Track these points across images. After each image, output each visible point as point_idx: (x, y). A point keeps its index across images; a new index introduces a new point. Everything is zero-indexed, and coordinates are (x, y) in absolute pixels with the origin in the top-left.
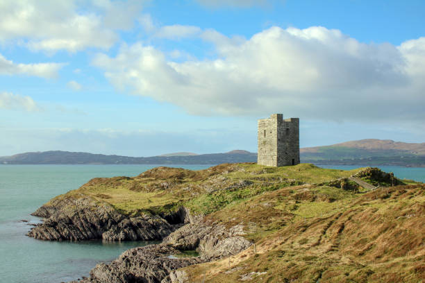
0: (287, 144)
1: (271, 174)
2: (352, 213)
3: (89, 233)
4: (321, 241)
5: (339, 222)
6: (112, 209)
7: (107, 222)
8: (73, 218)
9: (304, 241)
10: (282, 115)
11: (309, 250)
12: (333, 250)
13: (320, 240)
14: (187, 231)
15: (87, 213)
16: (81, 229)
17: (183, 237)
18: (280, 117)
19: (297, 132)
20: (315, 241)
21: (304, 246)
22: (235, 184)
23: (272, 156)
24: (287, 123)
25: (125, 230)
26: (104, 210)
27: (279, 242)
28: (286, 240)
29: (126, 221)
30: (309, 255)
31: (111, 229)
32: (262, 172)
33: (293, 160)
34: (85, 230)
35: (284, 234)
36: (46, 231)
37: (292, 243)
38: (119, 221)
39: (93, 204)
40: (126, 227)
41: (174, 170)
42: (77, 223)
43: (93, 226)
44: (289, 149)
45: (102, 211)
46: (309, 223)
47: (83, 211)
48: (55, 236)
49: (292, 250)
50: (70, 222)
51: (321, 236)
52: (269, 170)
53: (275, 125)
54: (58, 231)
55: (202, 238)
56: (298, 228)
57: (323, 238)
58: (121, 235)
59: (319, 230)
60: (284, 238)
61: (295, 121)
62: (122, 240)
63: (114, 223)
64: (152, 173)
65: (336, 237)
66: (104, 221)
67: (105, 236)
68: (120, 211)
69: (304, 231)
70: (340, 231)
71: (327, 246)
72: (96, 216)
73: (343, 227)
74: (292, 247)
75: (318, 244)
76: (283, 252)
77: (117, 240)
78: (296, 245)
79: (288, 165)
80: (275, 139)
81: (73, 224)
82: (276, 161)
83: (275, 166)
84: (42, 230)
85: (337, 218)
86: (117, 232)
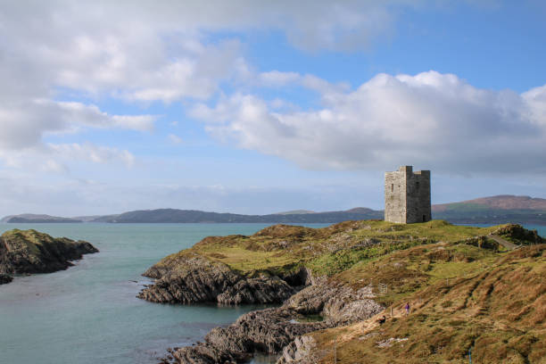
0: (417, 199)
1: (401, 232)
2: (502, 273)
3: (203, 295)
4: (467, 304)
5: (487, 282)
6: (227, 269)
7: (222, 283)
8: (186, 278)
9: (448, 304)
10: (411, 167)
11: (455, 314)
12: (483, 314)
13: (465, 303)
14: (310, 293)
15: (201, 273)
16: (195, 290)
17: (305, 300)
18: (409, 169)
19: (427, 186)
20: (460, 304)
21: (448, 309)
22: (360, 243)
23: (401, 213)
24: (417, 176)
25: (242, 292)
26: (218, 270)
27: (418, 305)
28: (426, 303)
29: (242, 283)
30: (455, 319)
31: (227, 291)
32: (390, 230)
33: (424, 216)
34: (198, 292)
35: (424, 296)
36: (158, 292)
37: (434, 306)
38: (235, 283)
39: (207, 263)
40: (242, 289)
41: (293, 228)
42: (190, 284)
43: (207, 287)
44: (419, 204)
45: (216, 272)
46: (451, 283)
47: (196, 272)
48: (167, 298)
49: (435, 314)
50: (182, 283)
51: (466, 299)
52: (398, 227)
53: (404, 178)
54: (169, 292)
55: (327, 300)
56: (440, 290)
57: (469, 300)
58: (238, 298)
59: (465, 292)
60: (423, 301)
61: (426, 174)
62: (238, 304)
63: (230, 284)
65: (485, 300)
66: (219, 282)
67: (220, 298)
68: (236, 272)
69: (446, 292)
70: (489, 293)
71: (476, 309)
72: (211, 277)
73: (491, 288)
74: (434, 311)
75: (464, 307)
76: (425, 316)
77: (233, 303)
78: (439, 308)
79: (418, 221)
80: (404, 194)
81: (185, 285)
82: (405, 218)
83: (404, 223)
84: (154, 291)
85: (484, 278)
86: (233, 294)
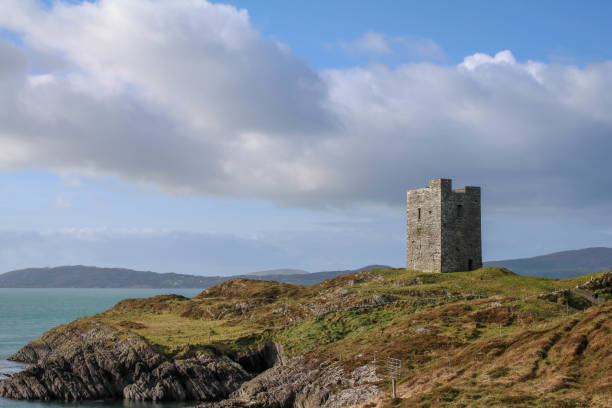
0: (459, 233)
1: (431, 286)
2: (602, 317)
3: (99, 387)
4: (538, 372)
5: (576, 334)
6: (142, 344)
7: (132, 367)
8: (72, 360)
9: (502, 372)
10: (450, 181)
11: (515, 387)
12: (568, 387)
13: (534, 370)
14: (273, 379)
15: (98, 351)
16: (85, 379)
17: (264, 389)
18: (446, 185)
19: (476, 212)
20: (525, 370)
21: (500, 380)
22: (365, 301)
23: (432, 255)
24: (459, 195)
25: (165, 382)
26: (128, 346)
27: (445, 376)
28: (461, 373)
29: (166, 366)
30: (512, 394)
31: (140, 381)
32: (414, 282)
33: (470, 261)
34: (92, 382)
35: (457, 362)
36: (23, 383)
37: (475, 376)
38: (155, 366)
39: (110, 336)
40: (165, 377)
41: (261, 284)
42: (78, 369)
43: (107, 374)
44: (462, 241)
45: (124, 348)
46: (508, 340)
47: (90, 349)
48: (37, 392)
49: (476, 388)
50: (65, 368)
51: (536, 362)
52: (428, 278)
53: (438, 200)
54: (43, 383)
55: (300, 390)
56: (487, 349)
57: (542, 365)
58: (157, 391)
59: (533, 351)
60: (456, 370)
61: (474, 193)
62: (158, 400)
63: (146, 369)
64: (224, 288)
65: (571, 364)
66: (127, 365)
67: (128, 392)
68: (157, 348)
69: (498, 354)
70: (579, 352)
71: (555, 379)
72: (114, 357)
73: (584, 343)
74: (474, 384)
75: (532, 376)
76: (456, 393)
77: (149, 400)
78: (484, 378)
79: (461, 269)
80: (438, 224)
81: (71, 371)
82: (439, 264)
83: (438, 271)
84: (16, 382)
85: (568, 329)
86: (150, 385)
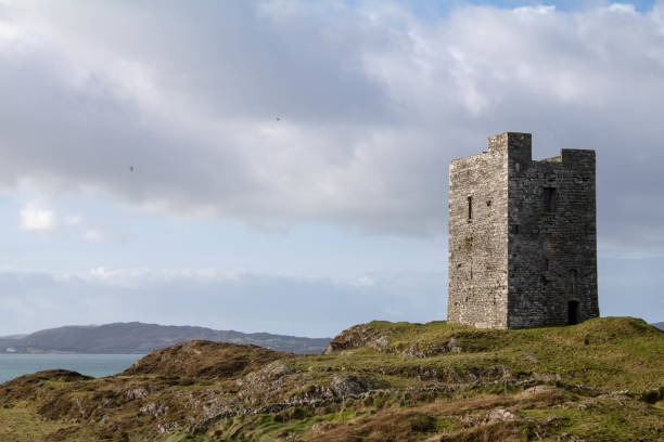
0: (548, 246)
1: (483, 355)
10: (529, 136)
18: (519, 145)
19: (585, 203)
22: (312, 391)
23: (492, 291)
24: (546, 166)
32: (444, 348)
33: (573, 306)
44: (554, 263)
52: (472, 340)
53: (503, 177)
61: (580, 163)
79: (551, 321)
80: (502, 229)
82: (504, 309)
83: (502, 326)
